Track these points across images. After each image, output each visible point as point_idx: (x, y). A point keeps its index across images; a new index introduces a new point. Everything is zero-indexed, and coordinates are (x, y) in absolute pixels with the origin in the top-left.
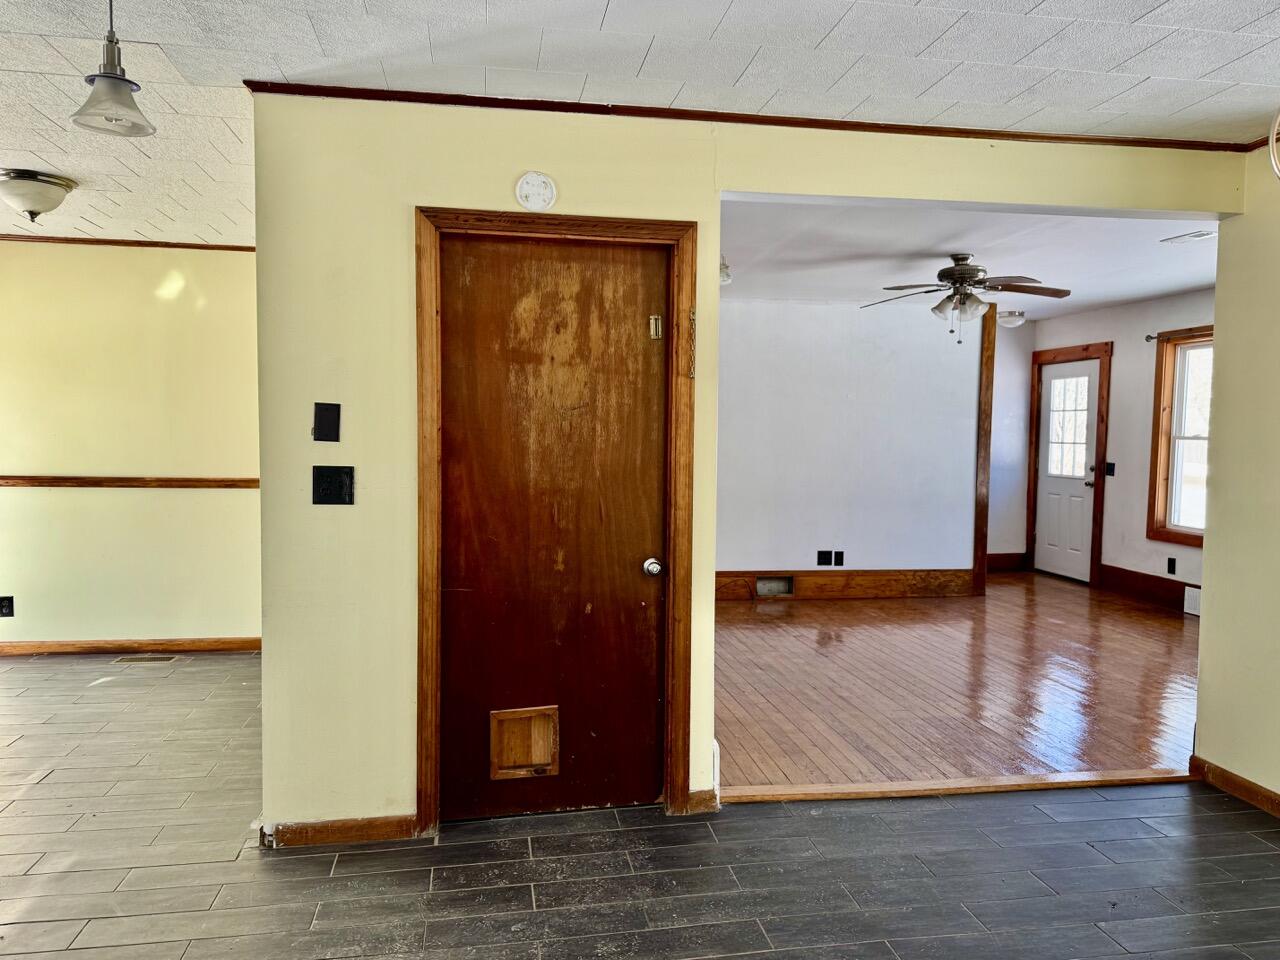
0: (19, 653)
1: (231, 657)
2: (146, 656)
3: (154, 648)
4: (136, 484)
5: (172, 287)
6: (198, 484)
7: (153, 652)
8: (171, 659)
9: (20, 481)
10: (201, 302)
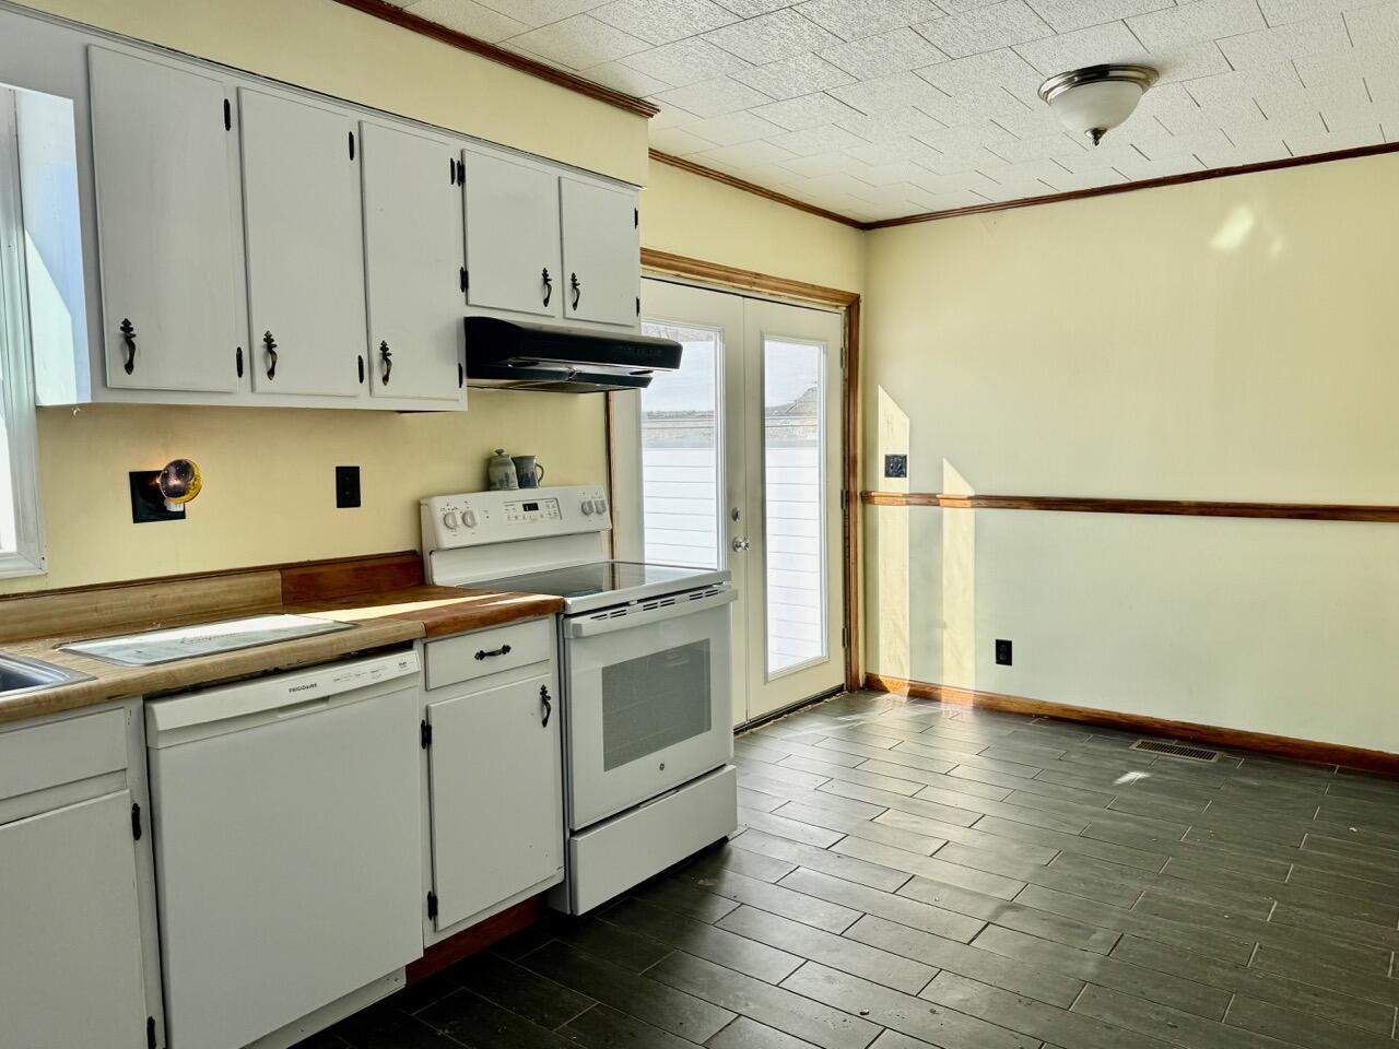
0: (1016, 710)
1: (1301, 769)
2: (1173, 743)
3: (1181, 733)
4: (1167, 510)
5: (1235, 230)
6: (1256, 512)
7: (1182, 739)
8: (1210, 756)
9: (1026, 504)
10: (1276, 247)
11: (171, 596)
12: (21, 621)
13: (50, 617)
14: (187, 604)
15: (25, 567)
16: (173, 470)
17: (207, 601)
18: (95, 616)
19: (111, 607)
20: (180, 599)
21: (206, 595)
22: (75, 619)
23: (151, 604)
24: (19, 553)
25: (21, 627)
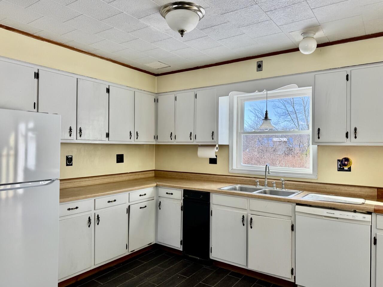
11: (344, 189)
12: (311, 187)
13: (316, 188)
14: (348, 192)
15: (313, 177)
16: (344, 160)
17: (353, 192)
18: (326, 190)
19: (329, 189)
20: (346, 190)
21: (353, 191)
22: (321, 190)
23: (339, 190)
24: (313, 174)
25: (311, 189)
